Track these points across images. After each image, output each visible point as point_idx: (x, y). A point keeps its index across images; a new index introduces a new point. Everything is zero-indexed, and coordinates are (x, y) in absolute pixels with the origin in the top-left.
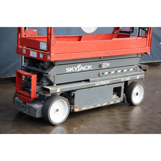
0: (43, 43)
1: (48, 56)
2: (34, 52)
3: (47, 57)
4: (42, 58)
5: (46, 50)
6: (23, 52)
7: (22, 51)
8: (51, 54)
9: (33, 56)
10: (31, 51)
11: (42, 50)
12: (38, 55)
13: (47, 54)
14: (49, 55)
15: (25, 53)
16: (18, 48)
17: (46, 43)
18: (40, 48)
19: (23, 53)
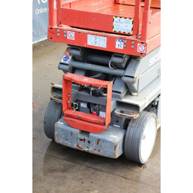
0: (123, 19)
1: (139, 45)
2: (98, 36)
3: (136, 47)
4: (122, 48)
5: (131, 33)
6: (66, 37)
7: (65, 36)
8: (147, 41)
9: (97, 45)
10: (89, 35)
12: (111, 42)
13: (136, 42)
14: (142, 43)
15: (74, 39)
16: (51, 28)
17: (132, 20)
18: (113, 30)
19: (68, 38)
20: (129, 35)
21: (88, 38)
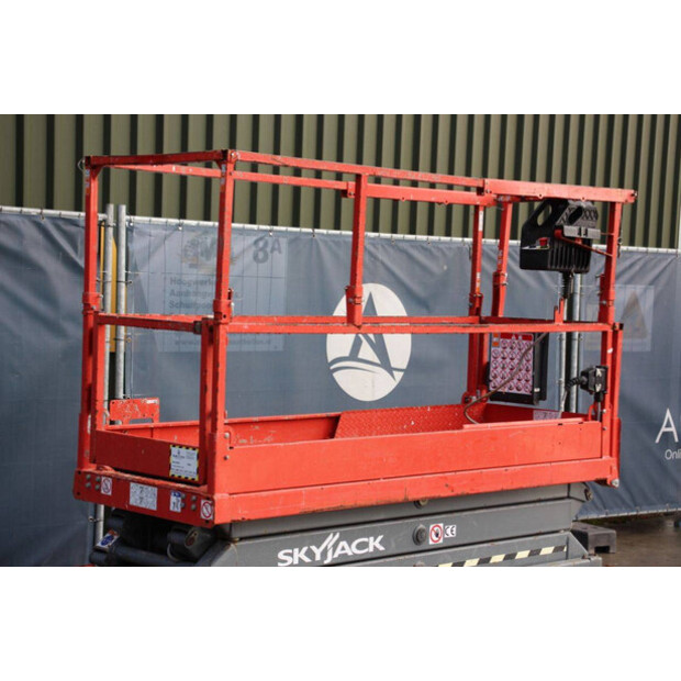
0: (183, 450)
1: (203, 502)
2: (145, 487)
3: (198, 509)
4: (179, 510)
5: (197, 479)
6: (99, 490)
7: (97, 487)
8: (217, 497)
9: (143, 506)
10: (132, 485)
11: (179, 480)
12: (163, 498)
13: (199, 497)
14: (208, 499)
15: (110, 493)
16: (79, 472)
17: (196, 452)
18: (171, 473)
19: (102, 492)
20: (191, 483)
21: (131, 490)
